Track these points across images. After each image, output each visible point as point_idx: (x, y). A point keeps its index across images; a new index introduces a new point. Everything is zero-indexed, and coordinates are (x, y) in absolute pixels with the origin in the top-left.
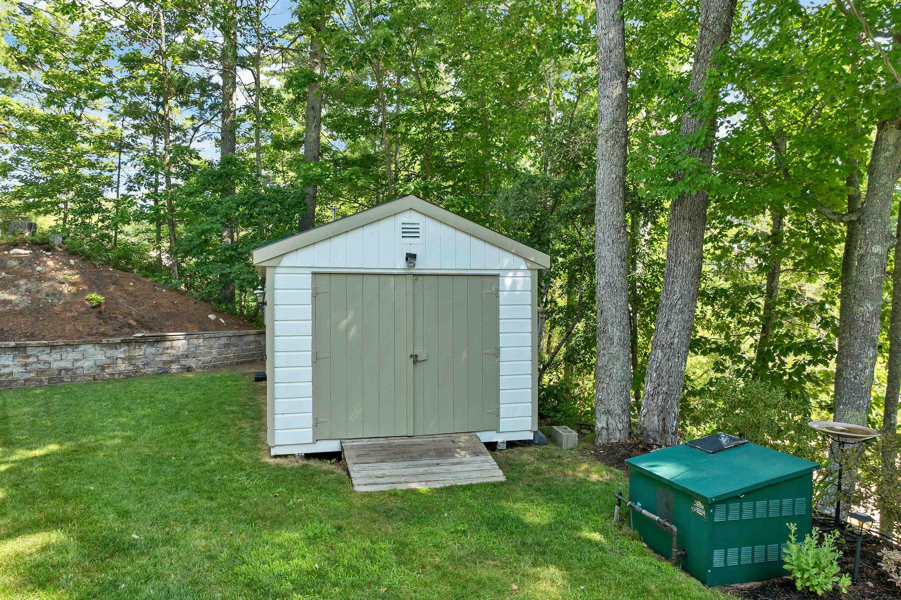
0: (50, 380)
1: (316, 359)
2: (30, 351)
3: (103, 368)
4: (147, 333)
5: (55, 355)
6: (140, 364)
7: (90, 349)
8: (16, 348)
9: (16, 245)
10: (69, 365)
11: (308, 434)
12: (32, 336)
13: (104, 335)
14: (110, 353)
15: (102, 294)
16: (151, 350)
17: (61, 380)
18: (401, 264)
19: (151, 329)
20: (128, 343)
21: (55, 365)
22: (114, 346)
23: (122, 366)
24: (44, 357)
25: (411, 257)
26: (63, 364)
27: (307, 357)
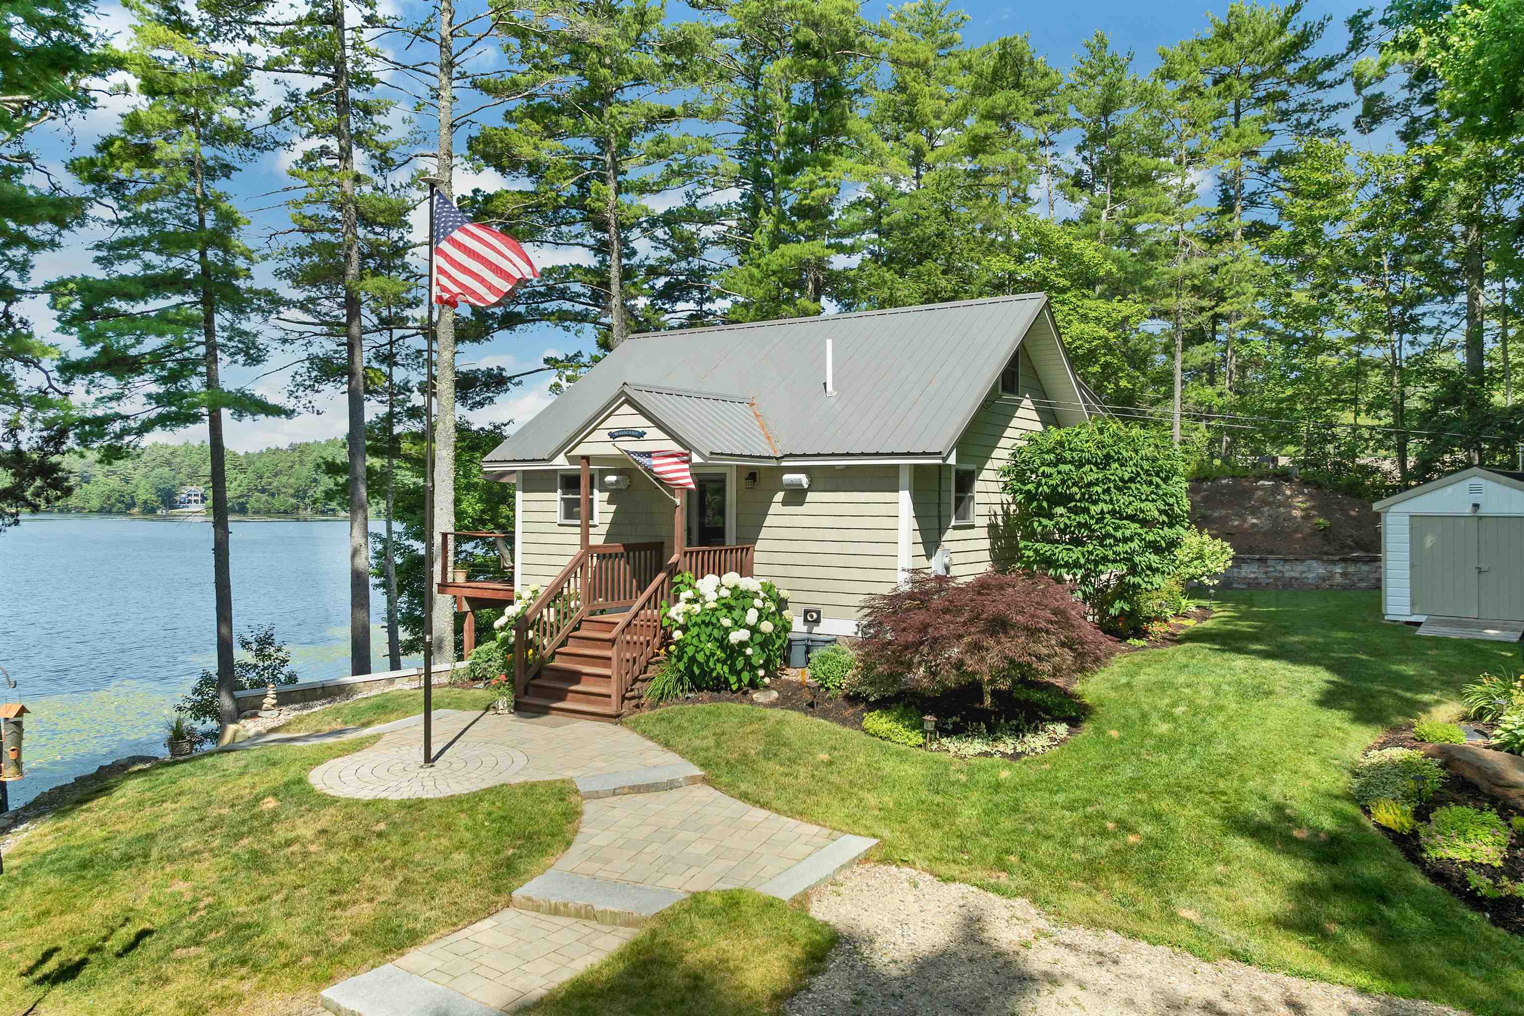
0: (1284, 585)
1: (1412, 566)
2: (1270, 563)
3: (1324, 580)
4: (1362, 554)
5: (1287, 567)
6: (1355, 579)
7: (1315, 564)
8: (1259, 560)
9: (1262, 478)
10: (1297, 575)
11: (1407, 610)
12: (1271, 552)
13: (1326, 553)
14: (1329, 568)
15: (1329, 519)
16: (1365, 568)
17: (1291, 586)
18: (1468, 510)
19: (1367, 551)
20: (1344, 560)
21: (1287, 574)
22: (1334, 562)
23: (1338, 579)
24: (1279, 568)
25: (1476, 506)
26: (1293, 574)
27: (1407, 564)
